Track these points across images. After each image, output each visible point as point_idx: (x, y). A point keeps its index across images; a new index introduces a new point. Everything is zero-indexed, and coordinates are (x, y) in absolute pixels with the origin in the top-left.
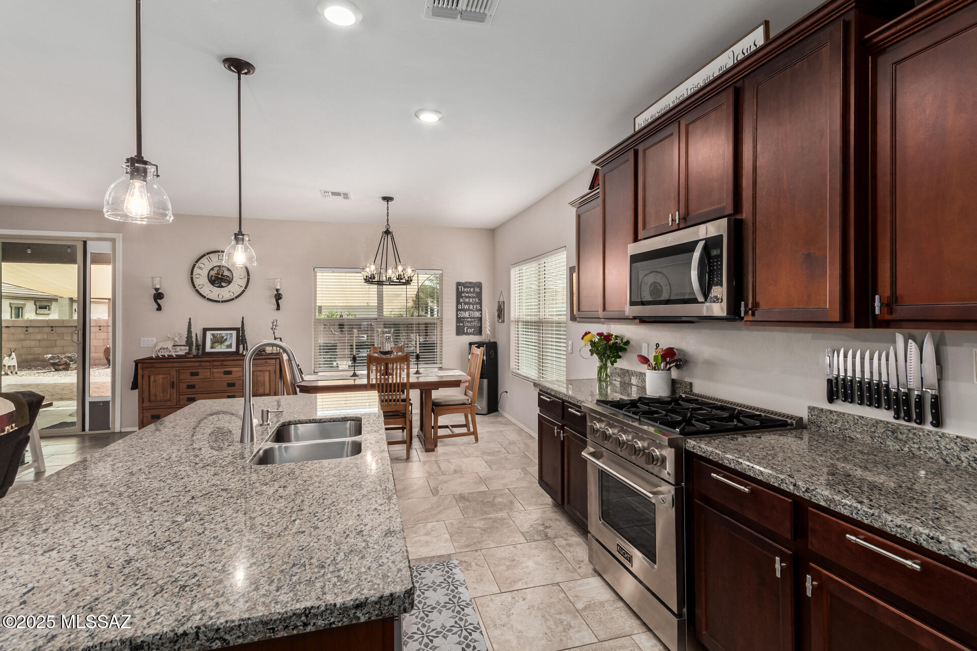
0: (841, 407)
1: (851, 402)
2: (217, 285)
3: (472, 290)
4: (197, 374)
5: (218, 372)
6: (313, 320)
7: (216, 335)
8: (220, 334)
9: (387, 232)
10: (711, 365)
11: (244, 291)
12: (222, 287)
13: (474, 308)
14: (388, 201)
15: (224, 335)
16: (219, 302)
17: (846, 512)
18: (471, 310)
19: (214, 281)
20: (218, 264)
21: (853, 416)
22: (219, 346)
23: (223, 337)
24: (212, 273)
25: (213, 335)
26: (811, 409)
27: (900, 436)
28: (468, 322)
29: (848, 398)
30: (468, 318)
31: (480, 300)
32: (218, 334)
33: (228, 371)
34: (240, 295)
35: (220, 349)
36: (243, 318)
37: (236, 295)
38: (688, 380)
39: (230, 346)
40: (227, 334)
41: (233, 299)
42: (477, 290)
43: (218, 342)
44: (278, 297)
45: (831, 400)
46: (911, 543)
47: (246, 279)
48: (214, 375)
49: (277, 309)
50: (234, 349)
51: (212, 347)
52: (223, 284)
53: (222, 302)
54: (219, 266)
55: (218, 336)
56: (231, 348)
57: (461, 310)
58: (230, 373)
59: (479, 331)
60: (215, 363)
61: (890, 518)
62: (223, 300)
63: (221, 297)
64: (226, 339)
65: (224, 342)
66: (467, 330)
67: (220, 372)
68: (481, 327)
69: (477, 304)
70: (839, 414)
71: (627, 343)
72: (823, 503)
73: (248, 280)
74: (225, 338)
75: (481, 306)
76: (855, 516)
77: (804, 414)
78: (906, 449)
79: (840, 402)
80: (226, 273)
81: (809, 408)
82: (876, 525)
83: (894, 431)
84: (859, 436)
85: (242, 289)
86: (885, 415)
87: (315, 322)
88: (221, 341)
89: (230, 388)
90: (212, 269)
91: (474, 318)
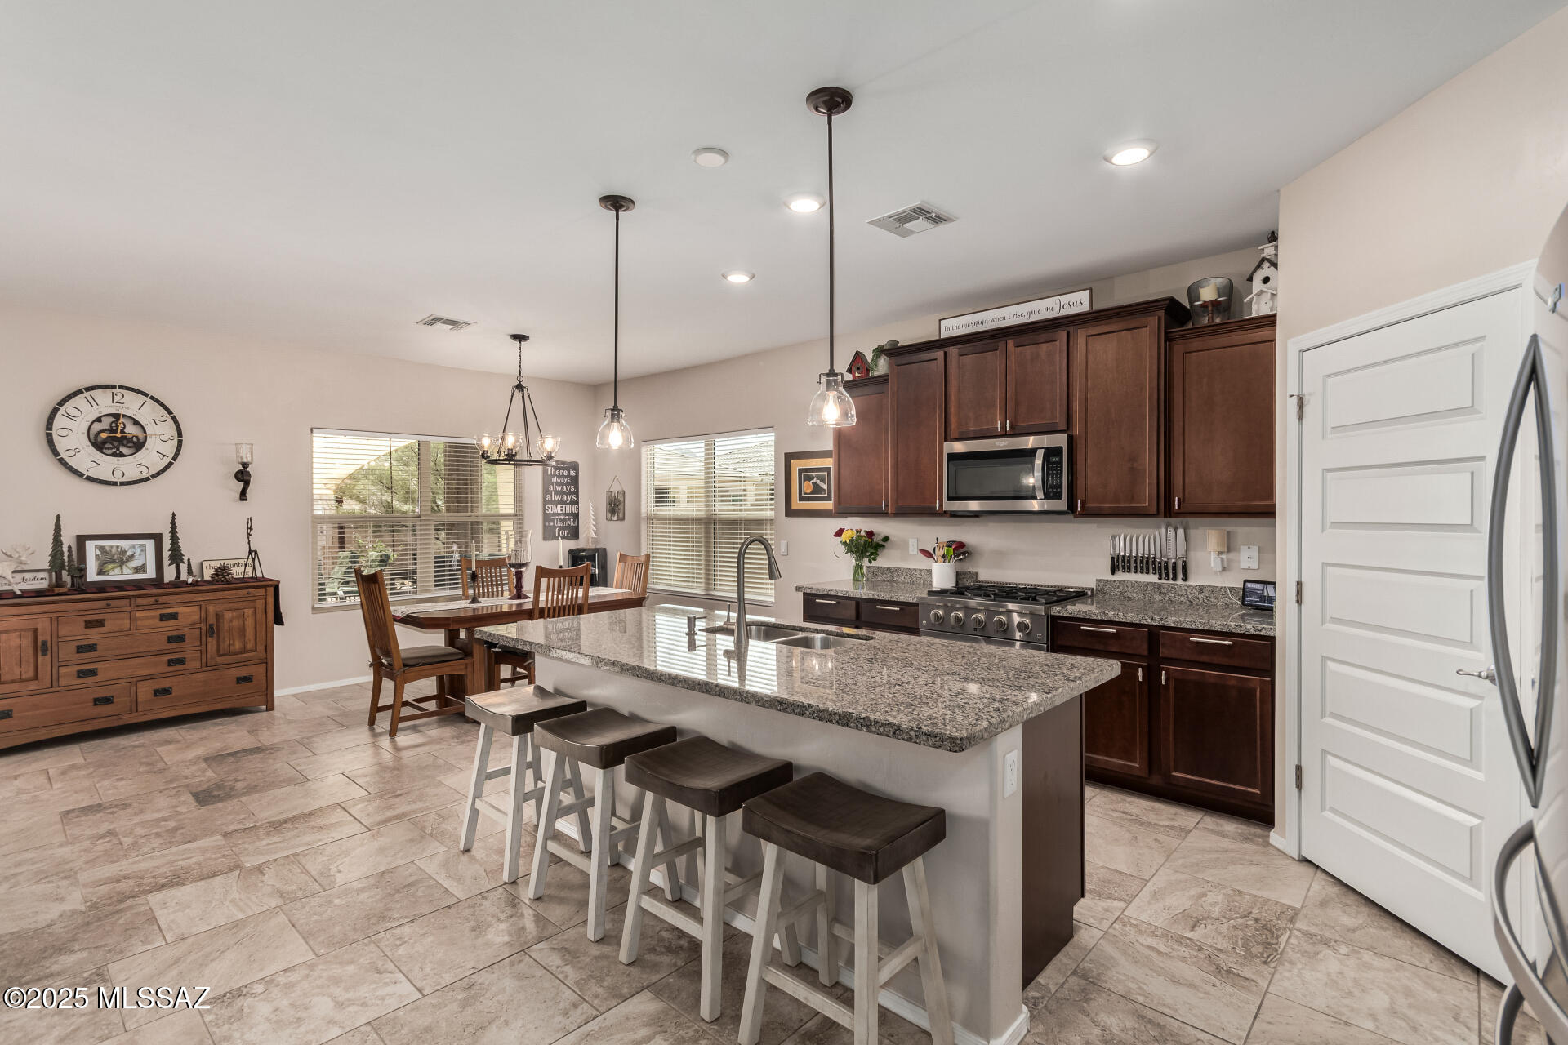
0: (1121, 576)
1: (1129, 572)
2: (110, 452)
3: (566, 472)
4: (100, 623)
5: (147, 618)
6: (310, 519)
7: (108, 549)
8: (117, 547)
9: (520, 387)
10: (1000, 556)
11: (170, 464)
12: (122, 455)
13: (568, 500)
14: (520, 342)
15: (126, 548)
16: (115, 484)
17: (1188, 626)
18: (565, 503)
19: (105, 442)
20: (113, 411)
21: (1131, 582)
22: (117, 570)
23: (125, 552)
24: (97, 427)
25: (101, 548)
26: (1098, 581)
27: (1163, 590)
28: (560, 520)
29: (1127, 569)
30: (559, 514)
31: (577, 488)
32: (112, 547)
33: (171, 614)
34: (163, 471)
35: (115, 575)
36: (174, 515)
37: (152, 472)
38: (971, 570)
39: (142, 569)
40: (133, 547)
41: (147, 479)
42: (573, 473)
43: (114, 561)
44: (243, 476)
45: (1113, 572)
46: (1226, 632)
47: (175, 443)
48: (139, 623)
49: (241, 500)
50: (151, 573)
51: (100, 573)
52: (123, 450)
53: (122, 484)
54: (117, 416)
55: (114, 550)
56: (144, 572)
57: (551, 502)
58: (174, 617)
59: (574, 533)
60: (140, 601)
61: (1214, 622)
62: (123, 480)
63: (118, 474)
64: (133, 556)
65: (128, 561)
66: (559, 533)
67: (153, 617)
68: (577, 528)
69: (571, 493)
70: (1120, 582)
71: (886, 539)
72: (1172, 625)
73: (180, 443)
74: (129, 553)
75: (578, 498)
76: (1194, 627)
77: (1093, 585)
78: (1167, 598)
79: (1120, 573)
80: (131, 429)
81: (1097, 580)
82: (1206, 628)
83: (1159, 587)
84: (1135, 595)
85: (166, 461)
86: (1153, 578)
87: (313, 522)
88: (122, 560)
89: (174, 646)
90: (99, 420)
91: (568, 514)
